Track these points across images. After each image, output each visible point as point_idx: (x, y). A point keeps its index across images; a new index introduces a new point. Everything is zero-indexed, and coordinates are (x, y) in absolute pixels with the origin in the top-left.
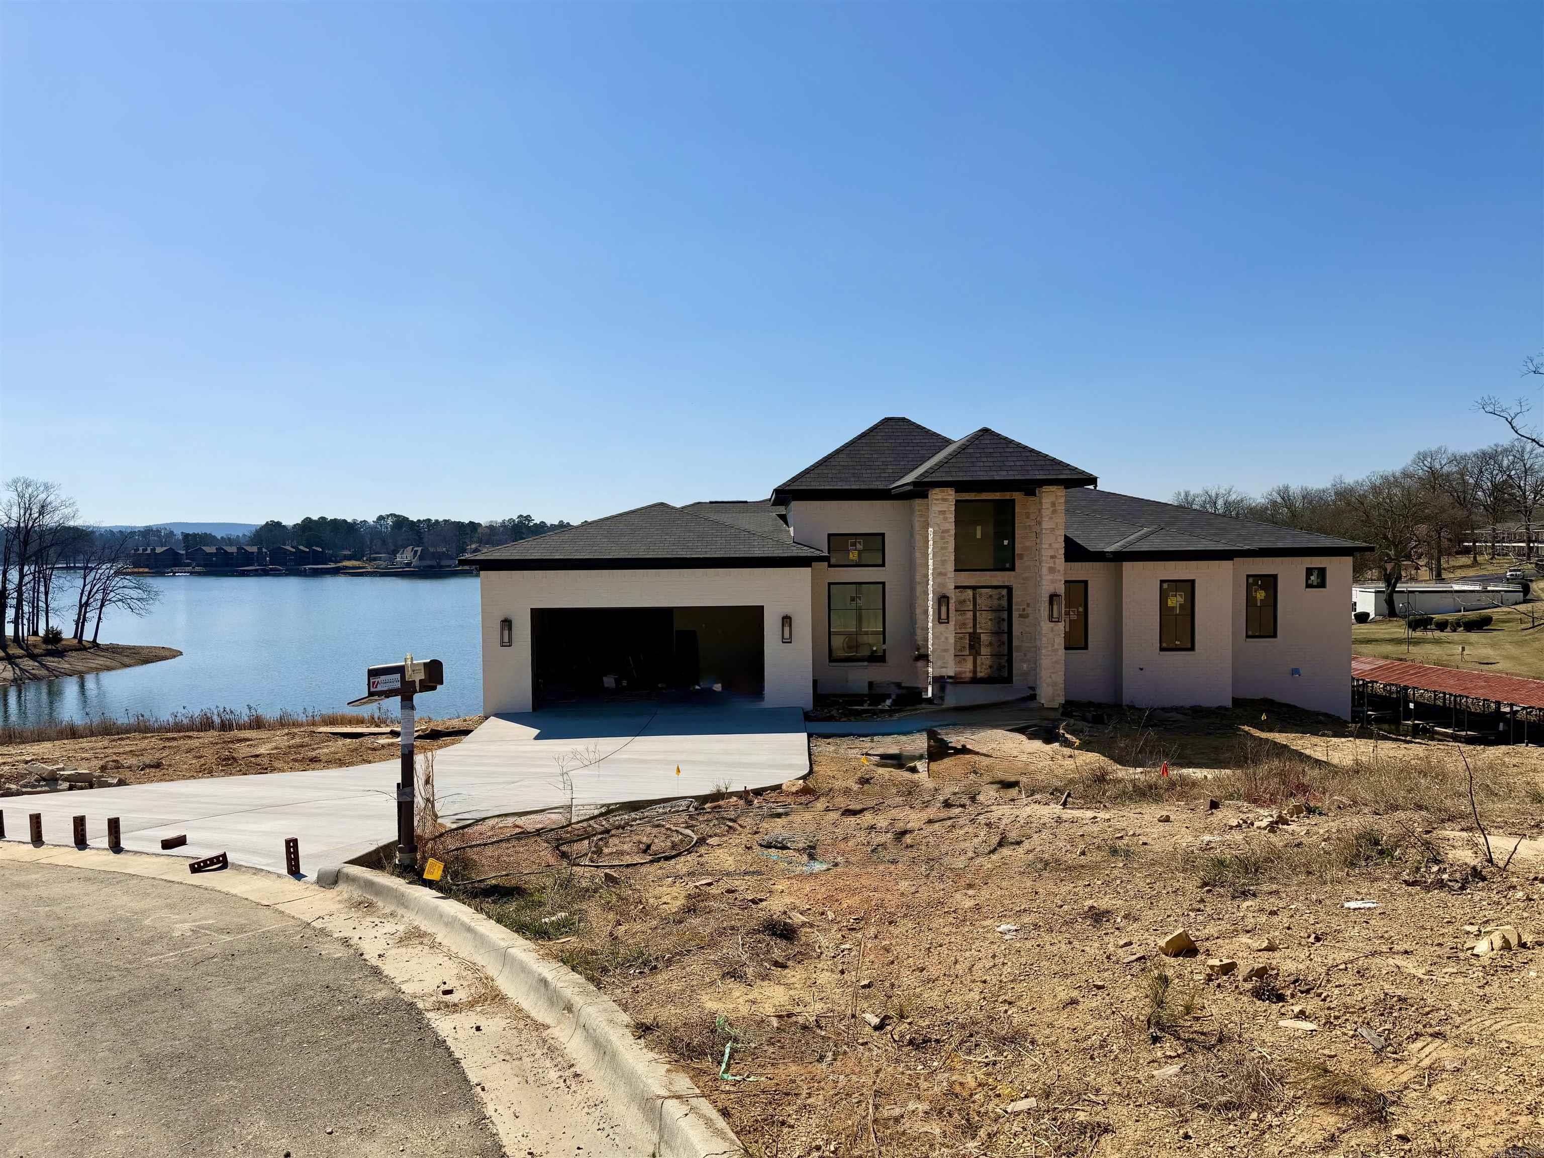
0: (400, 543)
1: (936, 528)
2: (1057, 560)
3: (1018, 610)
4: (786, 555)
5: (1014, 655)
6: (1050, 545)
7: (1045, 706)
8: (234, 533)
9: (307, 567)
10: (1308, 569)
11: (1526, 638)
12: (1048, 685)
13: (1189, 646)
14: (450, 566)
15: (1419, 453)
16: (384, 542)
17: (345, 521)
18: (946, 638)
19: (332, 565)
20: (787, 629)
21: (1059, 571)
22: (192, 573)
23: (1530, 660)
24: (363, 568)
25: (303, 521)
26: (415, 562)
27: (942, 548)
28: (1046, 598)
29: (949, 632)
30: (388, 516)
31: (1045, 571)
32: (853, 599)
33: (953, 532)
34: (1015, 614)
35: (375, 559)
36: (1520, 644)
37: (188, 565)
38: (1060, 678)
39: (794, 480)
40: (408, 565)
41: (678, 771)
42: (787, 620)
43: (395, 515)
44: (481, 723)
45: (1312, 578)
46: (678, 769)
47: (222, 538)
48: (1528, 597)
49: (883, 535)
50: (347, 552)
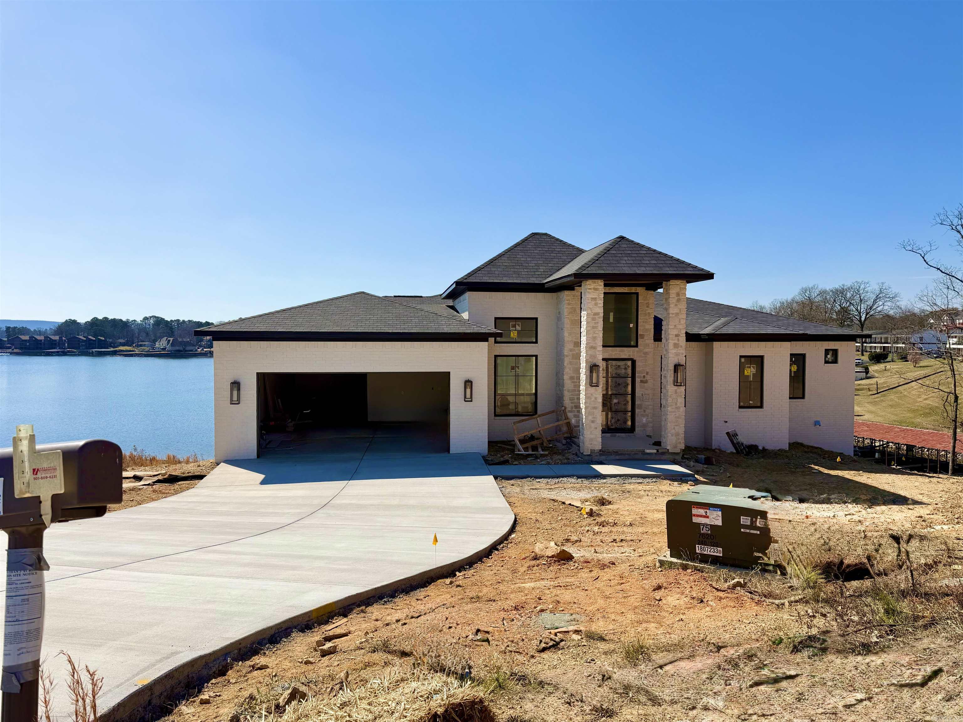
0: (158, 335)
1: (589, 312)
2: (680, 338)
3: (640, 377)
4: (469, 331)
5: (637, 411)
6: (675, 326)
7: (670, 451)
8: (43, 328)
9: (94, 350)
10: (826, 350)
11: (876, 400)
12: (672, 435)
13: (759, 405)
14: (192, 351)
15: (802, 288)
16: (147, 334)
17: (121, 320)
18: (596, 398)
19: (112, 349)
20: (468, 391)
21: (681, 346)
22: (11, 353)
23: (883, 414)
24: (133, 351)
25: (92, 320)
26: (168, 347)
27: (593, 328)
28: (672, 368)
29: (598, 394)
30: (151, 317)
31: (671, 346)
32: (513, 368)
33: (602, 315)
34: (638, 380)
35: (141, 346)
36: (874, 403)
37: (9, 348)
38: (681, 430)
39: (470, 275)
40: (164, 349)
41: (436, 540)
42: (468, 383)
43: (155, 317)
44: (213, 468)
45: (829, 356)
46: (436, 537)
47: (35, 330)
48: (868, 375)
49: (536, 319)
50: (122, 341)
